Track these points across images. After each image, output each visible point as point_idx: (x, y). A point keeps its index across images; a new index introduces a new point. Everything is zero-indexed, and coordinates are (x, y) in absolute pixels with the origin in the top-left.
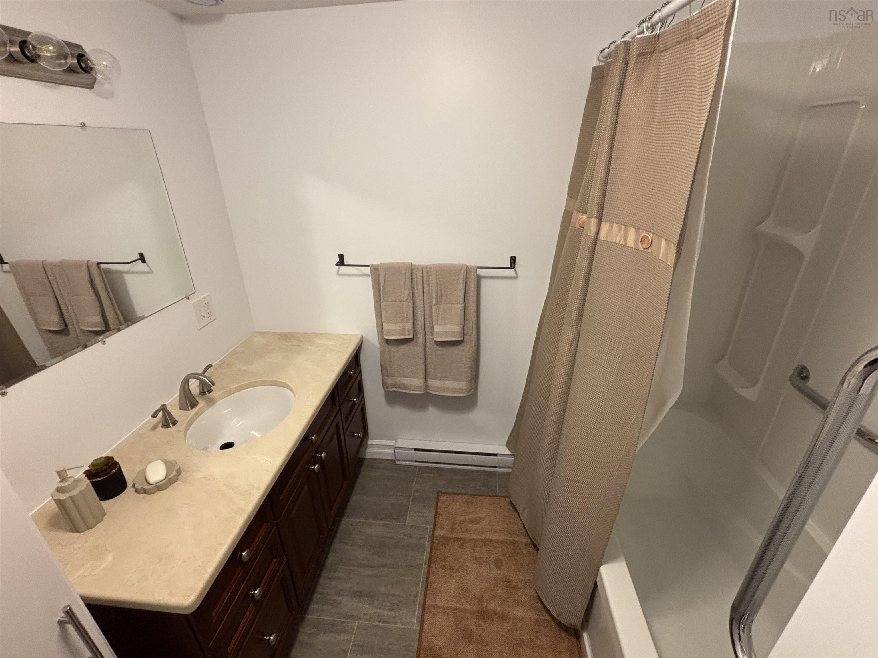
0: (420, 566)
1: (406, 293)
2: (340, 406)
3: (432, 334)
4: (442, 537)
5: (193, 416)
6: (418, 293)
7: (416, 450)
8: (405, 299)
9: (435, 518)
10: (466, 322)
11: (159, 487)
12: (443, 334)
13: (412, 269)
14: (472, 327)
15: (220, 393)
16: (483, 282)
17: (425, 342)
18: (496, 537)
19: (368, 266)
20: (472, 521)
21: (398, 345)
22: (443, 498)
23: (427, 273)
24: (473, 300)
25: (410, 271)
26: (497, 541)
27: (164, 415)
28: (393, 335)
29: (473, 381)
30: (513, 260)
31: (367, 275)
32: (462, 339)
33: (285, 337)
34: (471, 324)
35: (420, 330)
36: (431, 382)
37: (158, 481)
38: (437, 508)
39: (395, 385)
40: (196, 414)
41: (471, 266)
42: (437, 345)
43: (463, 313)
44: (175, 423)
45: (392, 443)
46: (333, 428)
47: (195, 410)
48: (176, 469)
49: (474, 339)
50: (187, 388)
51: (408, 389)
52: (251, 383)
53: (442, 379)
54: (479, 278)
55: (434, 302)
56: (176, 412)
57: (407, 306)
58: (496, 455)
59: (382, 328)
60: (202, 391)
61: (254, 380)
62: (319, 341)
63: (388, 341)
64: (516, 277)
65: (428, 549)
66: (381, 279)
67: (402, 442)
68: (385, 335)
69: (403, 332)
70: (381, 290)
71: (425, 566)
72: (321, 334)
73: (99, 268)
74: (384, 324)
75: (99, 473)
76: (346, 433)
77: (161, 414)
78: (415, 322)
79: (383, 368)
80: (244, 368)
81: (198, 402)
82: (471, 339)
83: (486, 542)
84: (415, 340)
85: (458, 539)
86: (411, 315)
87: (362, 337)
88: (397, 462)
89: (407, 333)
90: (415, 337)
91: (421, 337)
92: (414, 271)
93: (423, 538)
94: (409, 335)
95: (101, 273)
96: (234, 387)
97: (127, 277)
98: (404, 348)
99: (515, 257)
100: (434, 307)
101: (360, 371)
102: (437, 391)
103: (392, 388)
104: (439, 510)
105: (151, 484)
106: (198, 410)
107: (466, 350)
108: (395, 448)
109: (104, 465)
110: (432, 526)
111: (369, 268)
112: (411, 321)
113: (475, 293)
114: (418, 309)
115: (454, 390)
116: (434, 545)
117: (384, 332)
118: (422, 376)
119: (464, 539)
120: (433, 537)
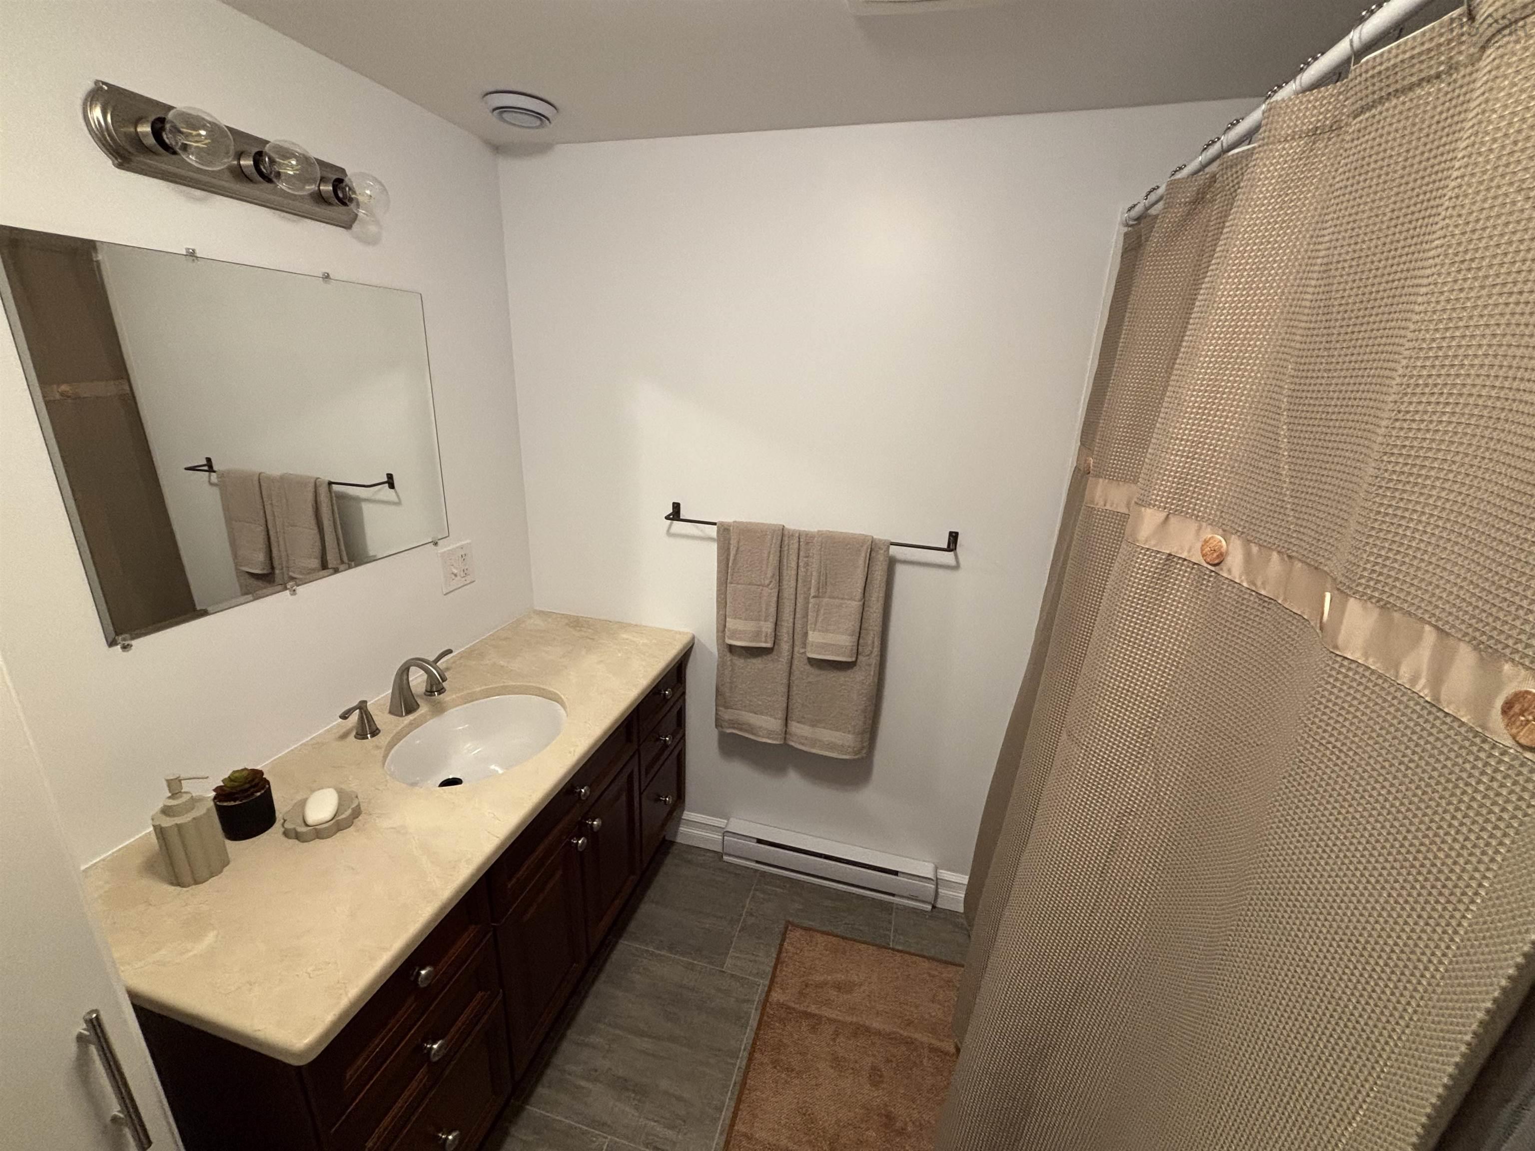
0: (734, 1054)
1: (769, 574)
2: (639, 745)
3: (804, 645)
4: (781, 1005)
5: (406, 726)
6: (789, 574)
7: (760, 841)
8: (767, 582)
9: (775, 968)
10: (863, 631)
11: (320, 833)
12: (824, 647)
13: (783, 535)
14: (873, 642)
15: (454, 696)
16: (900, 569)
17: (792, 658)
18: (876, 1024)
19: (715, 524)
20: (839, 987)
21: (746, 658)
22: (795, 935)
23: (807, 543)
24: (878, 597)
25: (780, 538)
26: (879, 1033)
27: (361, 718)
28: (740, 639)
29: (867, 736)
30: (954, 537)
31: (710, 539)
32: (854, 659)
33: (576, 623)
34: (872, 638)
35: (785, 637)
36: (796, 728)
37: (320, 822)
38: (780, 952)
39: (734, 724)
40: (411, 724)
41: (880, 540)
42: (812, 665)
43: (858, 616)
44: (375, 732)
45: (720, 822)
46: (623, 779)
47: (411, 717)
48: (353, 806)
49: (874, 662)
50: (405, 681)
51: (753, 734)
52: (507, 687)
53: (814, 724)
54: (892, 563)
55: (813, 592)
56: (381, 717)
57: (770, 594)
58: (896, 873)
59: (725, 626)
60: (429, 689)
61: (511, 683)
62: (625, 636)
63: (731, 649)
64: (957, 567)
65: (753, 1023)
66: (732, 547)
67: (738, 825)
68: (729, 638)
69: (757, 635)
70: (730, 565)
71: (744, 1054)
72: (630, 625)
73: (330, 490)
74: (728, 619)
75: (235, 793)
76: (645, 793)
77: (355, 716)
78: (779, 623)
79: (719, 692)
80: (502, 663)
81: (418, 706)
82: (869, 660)
83: (860, 1031)
84: (775, 653)
85: (807, 1015)
86: (773, 610)
87: (693, 638)
88: (725, 858)
89: (763, 639)
90: (776, 647)
91: (785, 647)
92: (786, 539)
93: (748, 1001)
94: (766, 642)
95: (331, 498)
96: (478, 689)
97: (365, 507)
98: (757, 663)
99: (957, 534)
100: (812, 600)
101: (684, 693)
102: (803, 744)
103: (729, 728)
104: (785, 954)
105: (307, 825)
106: (415, 719)
107: (861, 678)
108: (726, 833)
109: (245, 783)
110: (767, 983)
111: (715, 527)
112: (772, 619)
113: (883, 585)
114: (785, 601)
115: (832, 746)
116: (765, 1018)
117: (727, 633)
118: (781, 714)
119: (820, 1017)
120: (765, 1002)
